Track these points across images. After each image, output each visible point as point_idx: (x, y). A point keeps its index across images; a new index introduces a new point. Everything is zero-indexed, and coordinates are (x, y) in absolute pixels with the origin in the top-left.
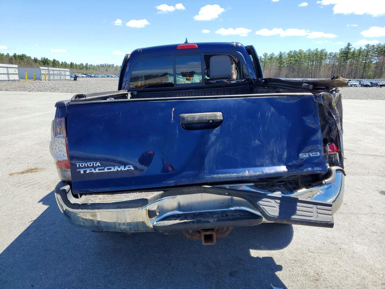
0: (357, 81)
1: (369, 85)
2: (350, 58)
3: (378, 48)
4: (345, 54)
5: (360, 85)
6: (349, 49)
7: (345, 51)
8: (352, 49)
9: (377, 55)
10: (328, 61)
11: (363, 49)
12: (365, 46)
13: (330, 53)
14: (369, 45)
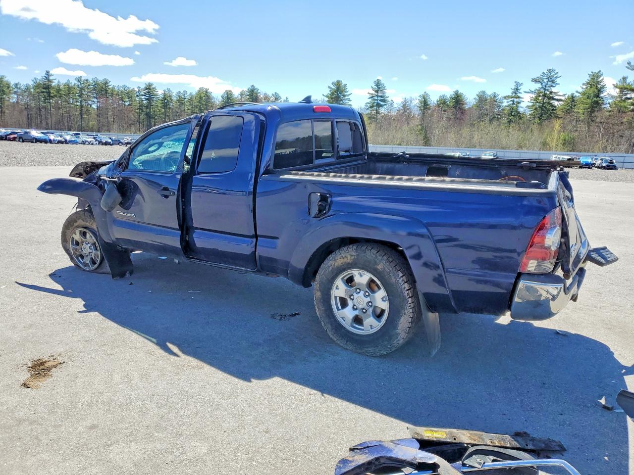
0: (87, 135)
1: (110, 142)
2: (56, 96)
3: (95, 84)
4: (44, 89)
5: (97, 142)
6: (50, 81)
7: (44, 85)
8: (54, 81)
9: (95, 95)
10: (13, 99)
11: (73, 84)
12: (76, 80)
13: (16, 84)
14: (80, 78)
